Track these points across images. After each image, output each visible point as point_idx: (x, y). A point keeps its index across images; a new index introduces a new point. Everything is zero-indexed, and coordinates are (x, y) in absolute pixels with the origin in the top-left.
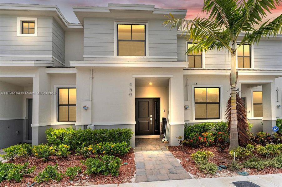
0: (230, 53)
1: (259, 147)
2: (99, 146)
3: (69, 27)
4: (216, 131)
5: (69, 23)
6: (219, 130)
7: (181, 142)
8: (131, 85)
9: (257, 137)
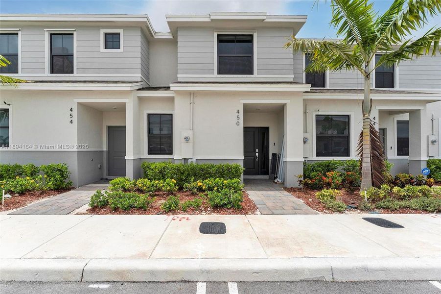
0: (363, 77)
1: (396, 189)
2: (209, 182)
3: (156, 37)
4: (343, 172)
5: (156, 32)
6: (348, 170)
7: (301, 181)
8: (238, 112)
9: (397, 178)
